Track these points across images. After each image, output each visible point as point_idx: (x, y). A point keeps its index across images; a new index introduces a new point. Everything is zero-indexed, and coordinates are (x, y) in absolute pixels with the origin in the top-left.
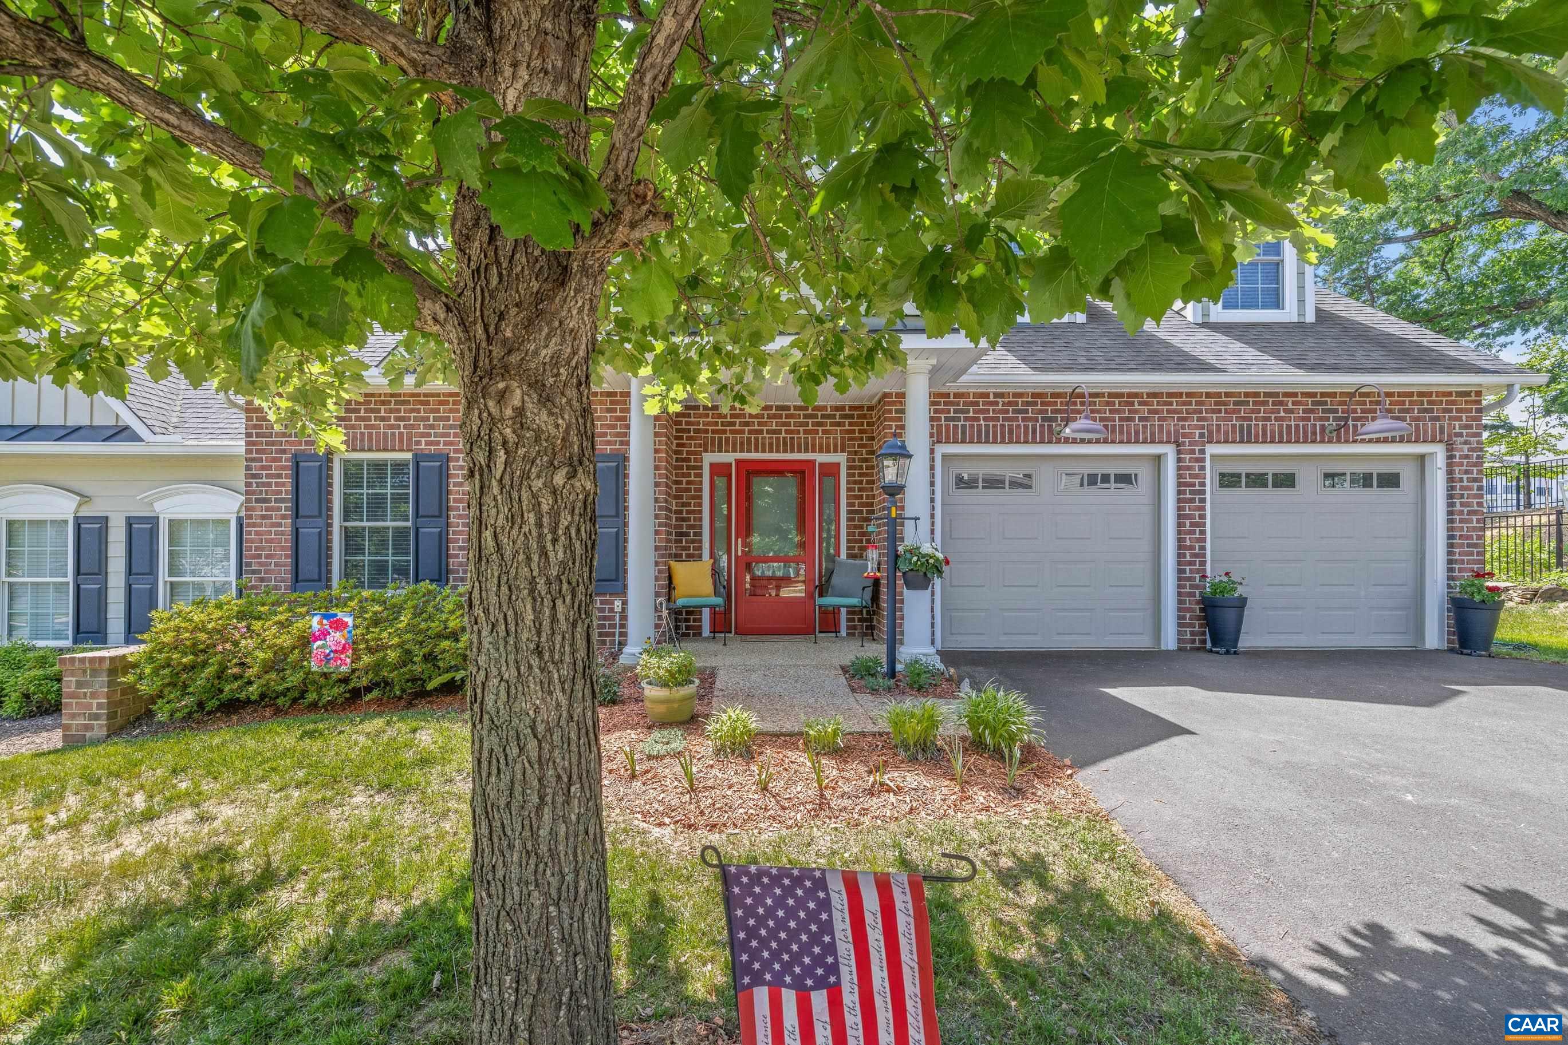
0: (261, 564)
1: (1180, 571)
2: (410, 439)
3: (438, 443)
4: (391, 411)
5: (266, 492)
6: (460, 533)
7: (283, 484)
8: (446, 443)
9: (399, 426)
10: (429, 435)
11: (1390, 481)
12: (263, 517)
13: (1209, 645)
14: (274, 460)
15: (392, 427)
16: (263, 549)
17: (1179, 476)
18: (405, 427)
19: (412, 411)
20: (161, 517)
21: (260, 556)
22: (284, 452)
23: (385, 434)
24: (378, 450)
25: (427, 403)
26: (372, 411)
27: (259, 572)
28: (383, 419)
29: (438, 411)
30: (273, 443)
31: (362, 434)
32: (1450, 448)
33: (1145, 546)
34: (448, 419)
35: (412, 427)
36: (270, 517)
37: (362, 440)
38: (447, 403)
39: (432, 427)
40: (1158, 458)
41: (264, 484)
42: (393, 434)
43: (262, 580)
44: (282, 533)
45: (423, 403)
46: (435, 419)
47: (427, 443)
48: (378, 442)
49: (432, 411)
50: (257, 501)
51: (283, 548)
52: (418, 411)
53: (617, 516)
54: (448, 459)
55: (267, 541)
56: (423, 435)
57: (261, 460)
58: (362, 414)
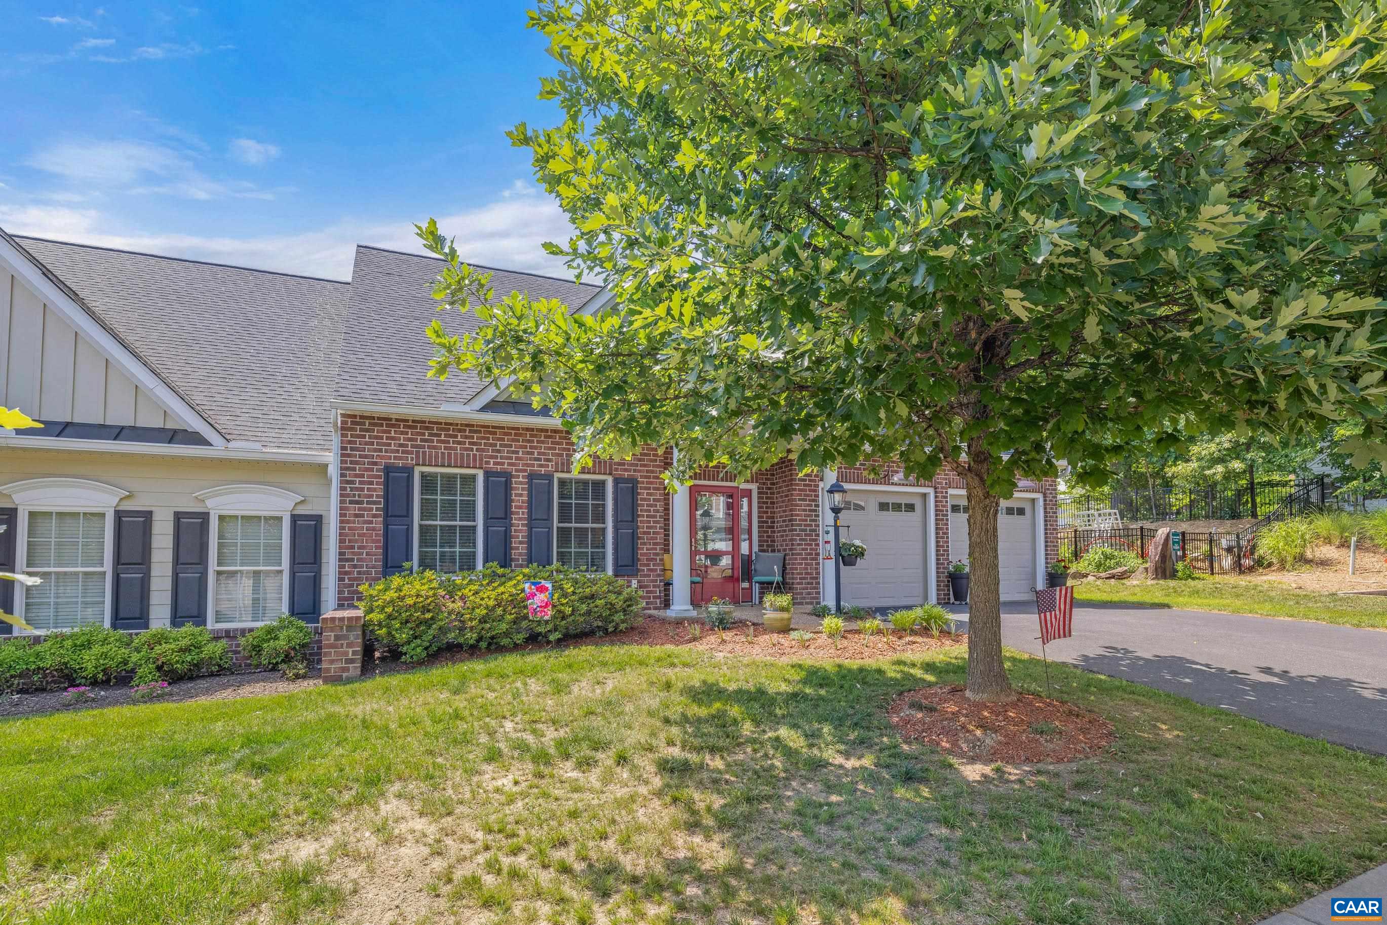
0: (353, 553)
1: (938, 560)
2: (481, 460)
3: (503, 464)
4: (466, 437)
5: (359, 496)
6: (520, 531)
7: (375, 490)
8: (509, 464)
9: (472, 450)
10: (496, 457)
11: (1021, 511)
12: (356, 516)
13: (952, 600)
14: (367, 470)
15: (467, 449)
16: (356, 541)
17: (936, 506)
18: (477, 450)
19: (484, 438)
20: (212, 513)
21: (353, 547)
22: (375, 464)
23: (462, 455)
24: (456, 467)
25: (495, 433)
26: (451, 436)
27: (352, 560)
28: (459, 443)
29: (503, 440)
30: (366, 457)
31: (443, 454)
32: (1045, 496)
33: (919, 546)
34: (511, 446)
35: (483, 450)
36: (362, 516)
37: (443, 458)
38: (510, 434)
39: (499, 451)
40: (924, 496)
41: (357, 489)
42: (468, 455)
43: (355, 566)
44: (374, 529)
45: (490, 433)
46: (501, 445)
47: (495, 463)
48: (456, 460)
49: (499, 439)
50: (351, 502)
51: (374, 541)
52: (488, 439)
53: (633, 521)
54: (512, 476)
55: (359, 535)
56: (492, 457)
57: (354, 469)
58: (443, 438)
